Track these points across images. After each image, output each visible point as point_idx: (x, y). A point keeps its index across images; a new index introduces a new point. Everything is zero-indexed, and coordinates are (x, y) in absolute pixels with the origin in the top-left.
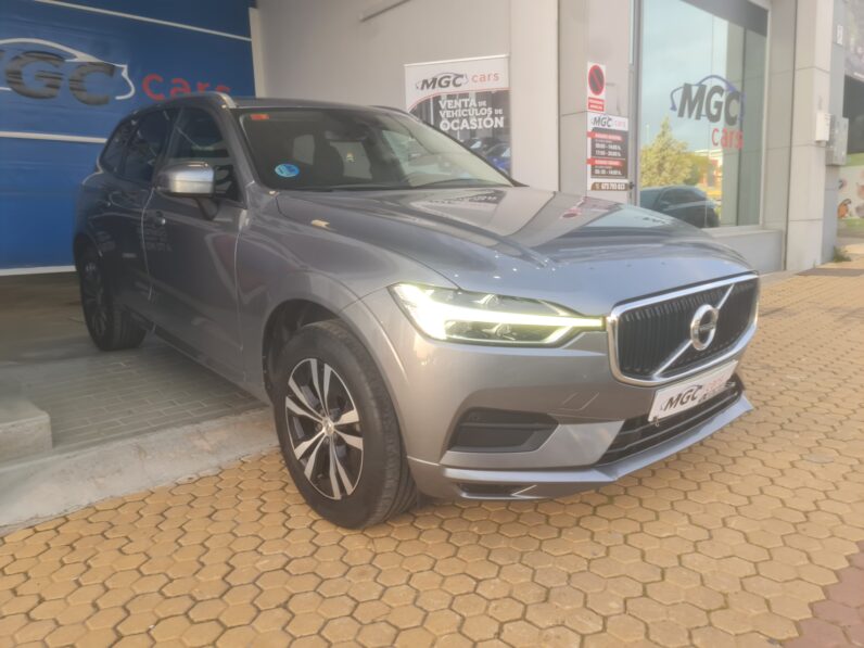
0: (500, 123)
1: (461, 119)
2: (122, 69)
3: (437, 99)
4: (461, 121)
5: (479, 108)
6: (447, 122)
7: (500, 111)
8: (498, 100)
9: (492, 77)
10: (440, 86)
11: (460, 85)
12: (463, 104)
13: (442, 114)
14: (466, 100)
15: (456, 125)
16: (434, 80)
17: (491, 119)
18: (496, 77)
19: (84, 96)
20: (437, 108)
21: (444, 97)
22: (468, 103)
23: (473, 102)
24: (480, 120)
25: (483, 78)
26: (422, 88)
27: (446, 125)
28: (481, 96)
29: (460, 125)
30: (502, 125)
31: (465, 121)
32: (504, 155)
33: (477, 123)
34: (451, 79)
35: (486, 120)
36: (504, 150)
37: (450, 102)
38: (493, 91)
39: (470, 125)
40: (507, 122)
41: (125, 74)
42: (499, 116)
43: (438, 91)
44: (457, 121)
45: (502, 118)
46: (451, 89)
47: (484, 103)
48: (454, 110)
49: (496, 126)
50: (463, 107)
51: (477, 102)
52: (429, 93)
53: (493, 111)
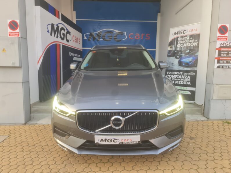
0: (196, 44)
1: (184, 43)
2: (125, 33)
3: (178, 38)
4: (184, 44)
5: (190, 40)
6: (180, 45)
7: (197, 41)
8: (196, 37)
9: (195, 30)
10: (179, 34)
11: (185, 33)
12: (185, 39)
13: (178, 42)
14: (186, 38)
15: (182, 45)
16: (178, 32)
17: (193, 43)
18: (197, 30)
19: (116, 40)
20: (177, 40)
21: (180, 37)
22: (187, 38)
23: (188, 38)
24: (190, 43)
25: (192, 30)
26: (174, 35)
27: (179, 45)
28: (191, 36)
29: (183, 45)
30: (197, 45)
31: (185, 44)
32: (196, 54)
33: (189, 44)
34: (183, 32)
35: (191, 43)
36: (196, 53)
37: (181, 38)
38: (195, 34)
39: (186, 45)
40: (198, 44)
41: (125, 34)
42: (196, 42)
43: (178, 35)
44: (183, 44)
45: (197, 43)
46: (182, 35)
47: (192, 38)
48: (182, 41)
49: (195, 45)
50: (185, 40)
51: (189, 38)
52: (176, 36)
53: (194, 40)
